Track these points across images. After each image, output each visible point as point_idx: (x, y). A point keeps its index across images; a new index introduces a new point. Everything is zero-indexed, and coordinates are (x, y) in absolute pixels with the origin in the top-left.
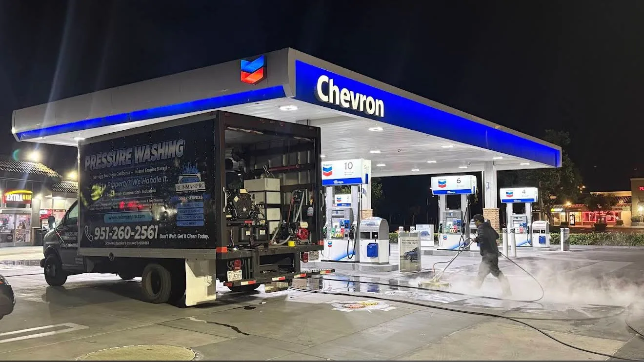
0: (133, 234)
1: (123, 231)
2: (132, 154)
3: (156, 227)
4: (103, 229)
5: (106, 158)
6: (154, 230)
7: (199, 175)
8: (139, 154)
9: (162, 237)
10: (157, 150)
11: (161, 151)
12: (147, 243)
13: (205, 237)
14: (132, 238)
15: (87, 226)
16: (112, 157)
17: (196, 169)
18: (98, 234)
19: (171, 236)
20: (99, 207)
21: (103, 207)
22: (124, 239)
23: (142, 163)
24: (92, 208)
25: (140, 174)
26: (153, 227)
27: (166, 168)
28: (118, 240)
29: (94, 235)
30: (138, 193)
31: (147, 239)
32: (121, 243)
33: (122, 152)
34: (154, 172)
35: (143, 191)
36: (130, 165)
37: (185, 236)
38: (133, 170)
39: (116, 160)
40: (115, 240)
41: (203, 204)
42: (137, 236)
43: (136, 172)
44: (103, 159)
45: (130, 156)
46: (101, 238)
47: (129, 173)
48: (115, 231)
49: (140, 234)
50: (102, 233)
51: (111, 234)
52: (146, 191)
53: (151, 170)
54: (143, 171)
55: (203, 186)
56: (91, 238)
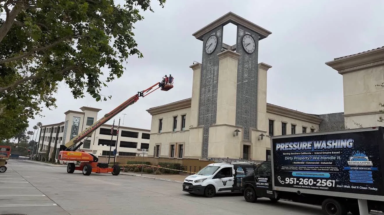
0: (315, 183)
1: (308, 181)
2: (312, 145)
3: (334, 181)
4: (291, 179)
5: (292, 145)
6: (332, 183)
7: (367, 158)
8: (317, 145)
9: (338, 186)
10: (331, 144)
11: (336, 144)
12: (326, 188)
13: (376, 189)
14: (314, 185)
15: (279, 176)
16: (297, 145)
17: (364, 154)
18: (288, 181)
19: (345, 186)
20: (288, 168)
21: (292, 168)
22: (308, 185)
23: (320, 149)
24: (283, 168)
25: (319, 154)
26: (331, 181)
27: (339, 152)
28: (304, 185)
29: (285, 181)
30: (318, 163)
31: (326, 186)
32: (307, 187)
33: (304, 143)
34: (330, 154)
35: (322, 163)
36: (311, 150)
37: (358, 187)
38: (314, 152)
39: (299, 147)
40: (302, 185)
41: (371, 172)
42: (318, 184)
43: (315, 153)
44: (290, 146)
45: (310, 145)
46: (290, 183)
47: (310, 153)
48: (301, 180)
49: (321, 183)
50: (291, 181)
51: (298, 182)
52: (324, 163)
53: (327, 153)
54: (321, 153)
55: (371, 163)
56: (283, 182)
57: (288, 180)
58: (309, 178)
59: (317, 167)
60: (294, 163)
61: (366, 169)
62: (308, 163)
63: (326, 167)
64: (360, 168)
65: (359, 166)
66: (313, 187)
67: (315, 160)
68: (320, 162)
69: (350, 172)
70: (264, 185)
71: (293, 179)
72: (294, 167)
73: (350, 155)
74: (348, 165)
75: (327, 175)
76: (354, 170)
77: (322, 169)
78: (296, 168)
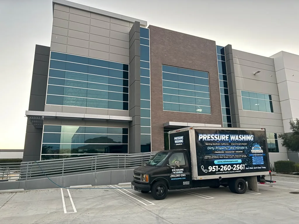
0: (232, 168)
1: (227, 167)
3: (244, 165)
6: (243, 166)
7: (260, 148)
8: (233, 138)
9: (247, 168)
10: (242, 137)
11: (244, 138)
12: (240, 171)
13: (265, 168)
14: (232, 170)
16: (217, 137)
19: (251, 168)
20: (211, 157)
21: (214, 157)
22: (227, 170)
23: (235, 141)
24: (206, 157)
25: (234, 145)
26: (242, 165)
27: (246, 144)
28: (224, 171)
29: (208, 170)
30: (234, 152)
31: (240, 170)
32: (226, 172)
33: (223, 136)
34: (241, 145)
35: (236, 152)
36: (228, 141)
37: (257, 168)
38: (230, 143)
39: (220, 138)
40: (222, 171)
41: (262, 157)
42: (234, 169)
43: (232, 144)
44: (212, 137)
45: (228, 138)
46: (213, 171)
47: (228, 144)
48: (222, 167)
49: (236, 168)
50: (213, 168)
51: (219, 169)
52: (238, 152)
53: (239, 144)
54: (235, 144)
55: (262, 151)
56: (206, 171)
57: (210, 168)
58: (228, 165)
59: (233, 155)
60: (216, 152)
61: (260, 155)
62: (227, 152)
63: (239, 154)
64: (258, 155)
65: (257, 153)
66: (231, 172)
67: (231, 150)
68: (235, 151)
69: (253, 157)
70: (180, 177)
71: (215, 167)
72: (216, 156)
73: (252, 146)
74: (251, 153)
75: (240, 161)
76: (255, 156)
77: (237, 157)
78: (218, 157)
